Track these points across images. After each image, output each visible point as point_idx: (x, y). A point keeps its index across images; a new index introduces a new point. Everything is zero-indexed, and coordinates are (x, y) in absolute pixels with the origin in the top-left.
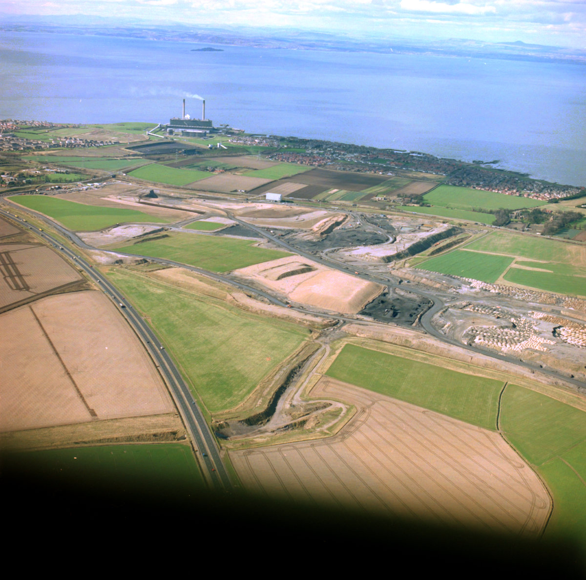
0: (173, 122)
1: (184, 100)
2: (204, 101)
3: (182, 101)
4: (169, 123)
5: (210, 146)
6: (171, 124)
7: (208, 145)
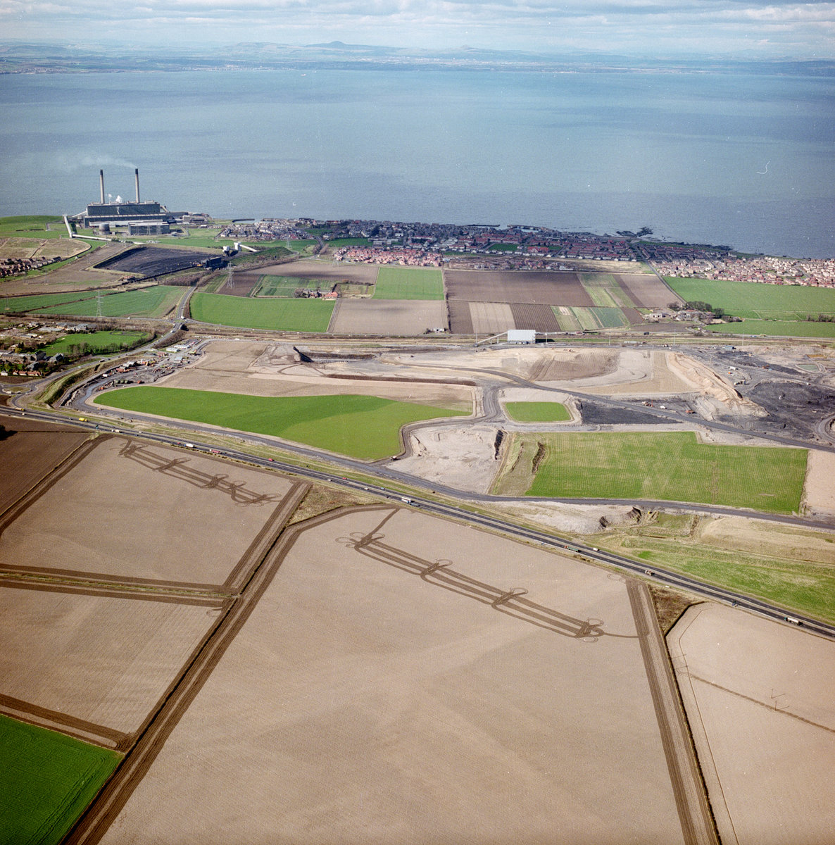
0: (93, 210)
1: (102, 172)
2: (137, 170)
3: (99, 173)
4: (87, 212)
5: (225, 248)
6: (89, 214)
7: (222, 248)
